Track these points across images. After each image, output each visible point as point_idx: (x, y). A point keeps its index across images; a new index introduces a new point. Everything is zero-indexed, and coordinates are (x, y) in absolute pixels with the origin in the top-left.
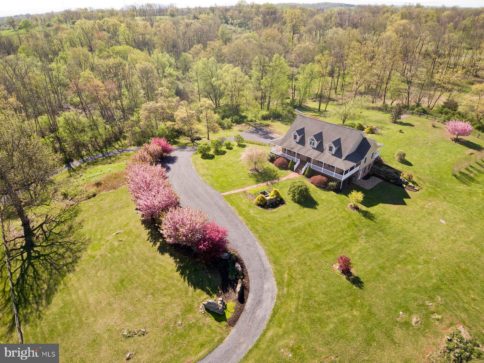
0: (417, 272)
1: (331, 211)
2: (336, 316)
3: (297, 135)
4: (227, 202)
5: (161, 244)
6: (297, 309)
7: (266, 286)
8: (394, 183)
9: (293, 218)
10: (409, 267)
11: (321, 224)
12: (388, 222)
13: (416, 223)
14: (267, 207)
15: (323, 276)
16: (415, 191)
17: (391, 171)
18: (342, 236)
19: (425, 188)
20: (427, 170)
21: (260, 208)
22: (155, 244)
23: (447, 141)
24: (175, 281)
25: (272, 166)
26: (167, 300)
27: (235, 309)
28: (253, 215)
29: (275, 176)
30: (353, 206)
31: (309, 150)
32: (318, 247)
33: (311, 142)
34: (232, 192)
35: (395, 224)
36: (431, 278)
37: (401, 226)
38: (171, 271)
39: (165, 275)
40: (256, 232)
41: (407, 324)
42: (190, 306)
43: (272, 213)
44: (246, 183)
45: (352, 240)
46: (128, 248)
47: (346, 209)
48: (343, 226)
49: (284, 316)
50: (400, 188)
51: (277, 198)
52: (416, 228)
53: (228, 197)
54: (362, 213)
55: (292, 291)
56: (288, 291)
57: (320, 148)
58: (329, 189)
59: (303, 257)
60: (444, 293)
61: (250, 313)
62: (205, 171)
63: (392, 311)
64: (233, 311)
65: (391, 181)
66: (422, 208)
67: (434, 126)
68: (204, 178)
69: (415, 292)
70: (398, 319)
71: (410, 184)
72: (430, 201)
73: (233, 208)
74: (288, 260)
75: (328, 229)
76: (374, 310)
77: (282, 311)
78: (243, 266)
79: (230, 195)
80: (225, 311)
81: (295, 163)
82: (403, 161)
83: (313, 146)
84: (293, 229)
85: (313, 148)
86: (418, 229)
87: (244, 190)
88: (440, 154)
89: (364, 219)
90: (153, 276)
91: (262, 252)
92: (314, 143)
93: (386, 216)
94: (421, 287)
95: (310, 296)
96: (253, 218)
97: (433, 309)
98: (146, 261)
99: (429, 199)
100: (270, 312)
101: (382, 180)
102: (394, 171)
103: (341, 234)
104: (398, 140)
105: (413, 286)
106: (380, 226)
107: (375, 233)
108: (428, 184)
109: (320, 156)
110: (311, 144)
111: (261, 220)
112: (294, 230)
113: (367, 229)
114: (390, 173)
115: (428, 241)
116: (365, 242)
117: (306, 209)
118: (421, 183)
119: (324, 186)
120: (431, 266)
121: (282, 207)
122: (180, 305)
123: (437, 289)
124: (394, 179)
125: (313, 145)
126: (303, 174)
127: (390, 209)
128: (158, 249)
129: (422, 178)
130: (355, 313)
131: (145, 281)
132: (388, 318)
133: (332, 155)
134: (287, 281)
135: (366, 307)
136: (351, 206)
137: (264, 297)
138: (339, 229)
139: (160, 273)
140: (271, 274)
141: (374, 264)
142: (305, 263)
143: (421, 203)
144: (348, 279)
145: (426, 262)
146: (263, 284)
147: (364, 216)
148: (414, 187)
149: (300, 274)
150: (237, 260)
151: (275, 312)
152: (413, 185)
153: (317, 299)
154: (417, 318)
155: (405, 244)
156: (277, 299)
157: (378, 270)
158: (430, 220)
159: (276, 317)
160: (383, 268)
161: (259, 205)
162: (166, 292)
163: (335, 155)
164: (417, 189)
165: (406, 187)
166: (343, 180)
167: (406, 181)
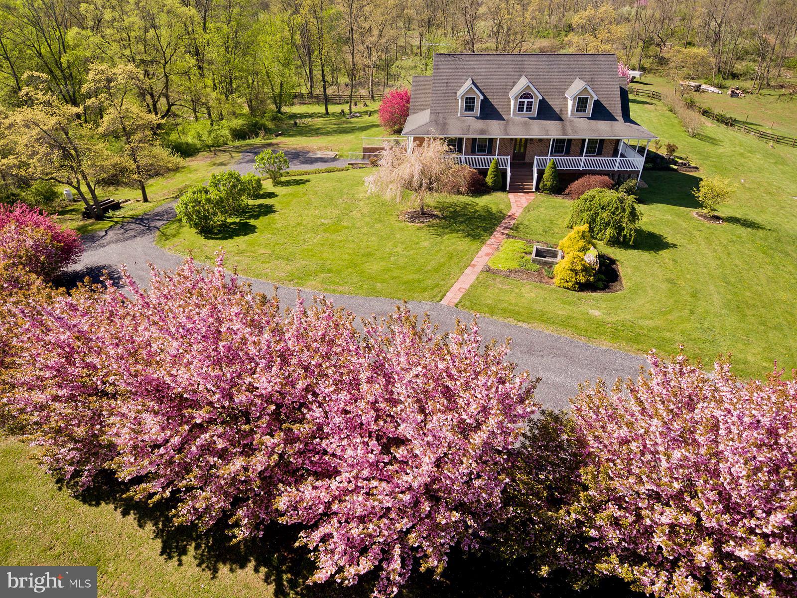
4: (500, 319)
8: (654, 169)
16: (695, 169)
28: (610, 319)
29: (489, 212)
30: (710, 214)
34: (462, 285)
44: (457, 251)
54: (734, 222)
57: (549, 114)
62: (285, 266)
71: (680, 161)
73: (541, 328)
79: (471, 296)
87: (479, 268)
110: (521, 110)
124: (648, 162)
125: (529, 109)
126: (537, 189)
136: (704, 216)
147: (746, 226)
163: (594, 117)
164: (696, 166)
165: (677, 168)
166: (640, 170)
167: (671, 157)
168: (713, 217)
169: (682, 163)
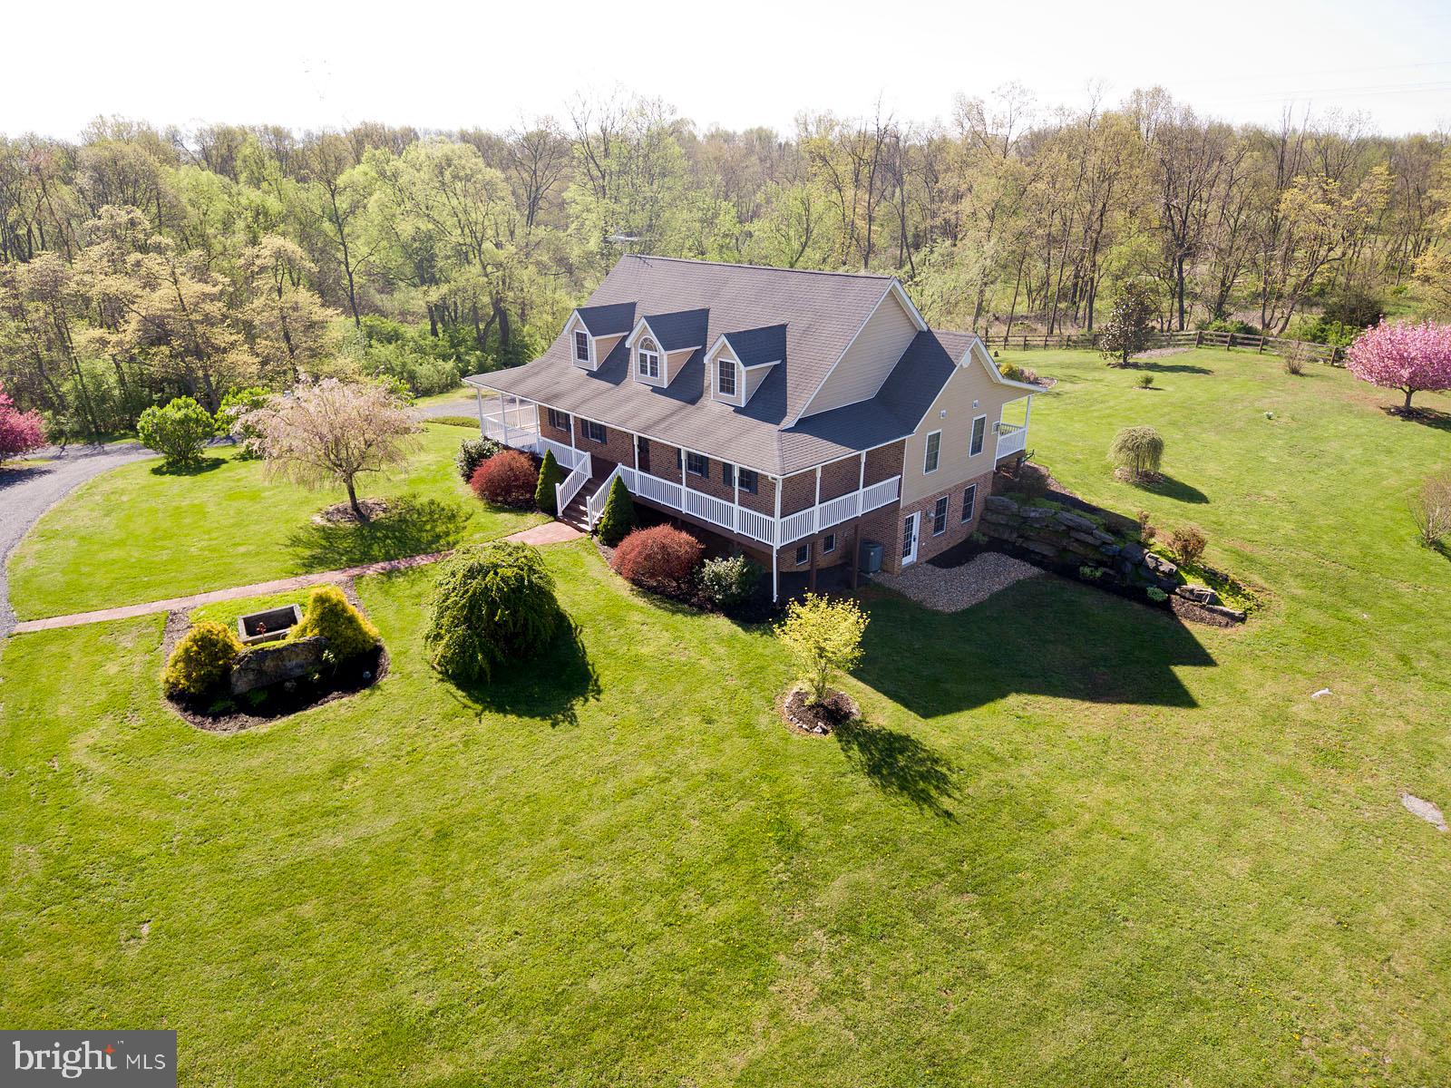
1: (656, 735)
3: (587, 332)
8: (1103, 585)
9: (353, 785)
11: (534, 833)
12: (1036, 818)
13: (1238, 826)
14: (224, 704)
16: (1224, 620)
17: (1087, 520)
18: (649, 939)
19: (1284, 606)
20: (1284, 519)
23: (1361, 416)
25: (458, 493)
30: (812, 699)
31: (628, 399)
32: (396, 1045)
33: (643, 357)
35: (1087, 833)
37: (1132, 850)
47: (763, 721)
48: (695, 843)
50: (1137, 606)
51: (326, 642)
52: (1239, 866)
54: (863, 748)
58: (705, 606)
65: (1087, 570)
66: (1277, 718)
67: (1295, 372)
71: (1194, 583)
72: (1322, 678)
75: (569, 874)
79: (65, 632)
81: (563, 473)
83: (655, 381)
84: (286, 874)
85: (656, 390)
86: (1257, 874)
88: (1341, 458)
89: (863, 793)
92: (654, 361)
93: (1025, 775)
99: (1311, 667)
101: (1036, 570)
102: (1100, 520)
104: (1131, 409)
106: (968, 842)
107: (922, 911)
108: (1296, 588)
109: (674, 419)
110: (644, 371)
113: (867, 876)
114: (1078, 529)
115: (1341, 975)
117: (491, 719)
118: (1257, 579)
119: (675, 584)
124: (1100, 564)
125: (654, 373)
126: (595, 532)
127: (1062, 728)
129: (1262, 554)
133: (738, 410)
136: (799, 697)
143: (1268, 691)
147: (874, 770)
148: (1215, 601)
152: (1210, 590)
158: (1338, 799)
163: (748, 410)
164: (1238, 612)
165: (1169, 599)
166: (777, 545)
167: (1166, 566)
168: (811, 707)
169: (1191, 591)
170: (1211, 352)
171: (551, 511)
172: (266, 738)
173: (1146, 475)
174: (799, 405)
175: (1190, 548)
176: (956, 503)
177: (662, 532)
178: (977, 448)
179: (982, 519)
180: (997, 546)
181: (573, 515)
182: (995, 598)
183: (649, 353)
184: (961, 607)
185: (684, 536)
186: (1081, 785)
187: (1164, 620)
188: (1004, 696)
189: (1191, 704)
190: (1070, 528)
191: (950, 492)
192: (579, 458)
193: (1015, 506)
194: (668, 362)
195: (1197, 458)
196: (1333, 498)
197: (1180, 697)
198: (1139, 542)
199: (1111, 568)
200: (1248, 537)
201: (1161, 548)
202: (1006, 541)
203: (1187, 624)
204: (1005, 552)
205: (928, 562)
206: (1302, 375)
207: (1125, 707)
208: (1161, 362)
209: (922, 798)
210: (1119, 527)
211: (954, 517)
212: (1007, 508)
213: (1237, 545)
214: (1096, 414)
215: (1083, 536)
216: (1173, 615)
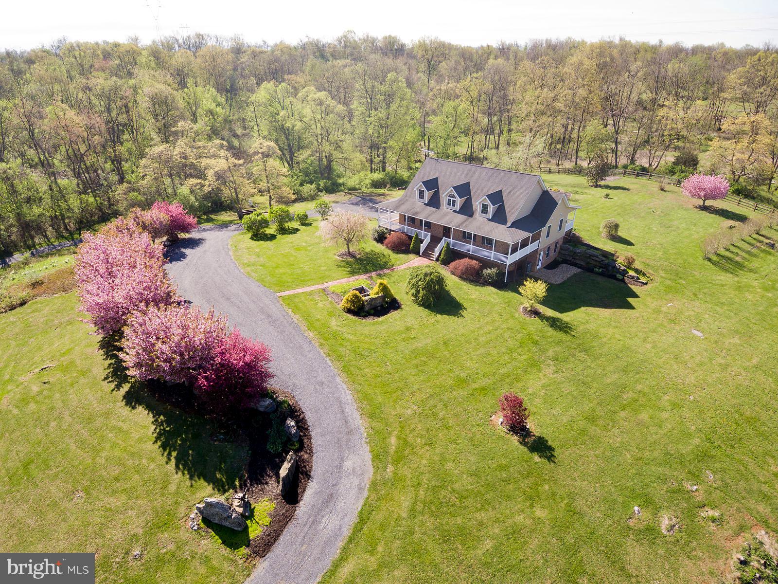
0: (660, 425)
1: (488, 319)
2: (497, 521)
3: (425, 190)
4: (286, 308)
5: (131, 387)
6: (413, 512)
7: (348, 464)
8: (602, 274)
9: (414, 332)
10: (644, 416)
11: (468, 342)
12: (596, 336)
13: (648, 337)
14: (363, 314)
15: (471, 439)
16: (641, 284)
17: (596, 253)
18: (509, 363)
19: (659, 280)
20: (659, 251)
21: (350, 316)
22: (118, 387)
23: (686, 209)
24: (144, 461)
25: (380, 248)
26: (115, 502)
27: (271, 515)
28: (335, 328)
29: (386, 263)
30: (529, 309)
31: (445, 215)
32: (463, 382)
33: (449, 200)
34: (300, 291)
35: (610, 339)
36: (689, 436)
37: (622, 343)
38: (140, 440)
39: (125, 450)
40: (340, 358)
41: (650, 533)
42: (169, 514)
43: (373, 324)
44: (329, 276)
45: (529, 369)
46: (58, 396)
47: (517, 315)
48: (511, 343)
49: (383, 527)
50: (614, 281)
51: (384, 297)
52: (649, 346)
53: (289, 301)
54: (547, 321)
55: (405, 471)
56: (395, 473)
57: (467, 210)
58: (485, 283)
59: (432, 402)
60: (718, 465)
61: (305, 525)
62: (253, 259)
63: (616, 506)
64: (267, 521)
65: (597, 269)
66: (657, 311)
67: (662, 190)
68: (249, 269)
69: (660, 465)
70: (632, 523)
71: (631, 273)
72: (671, 300)
73: (296, 318)
74: (399, 410)
75: (482, 350)
76: (580, 504)
77: (379, 516)
78: (302, 425)
79: (295, 296)
80: (248, 522)
81: (422, 241)
82: (616, 238)
83: (454, 208)
84: (413, 352)
85: (454, 211)
86: (653, 347)
87: (323, 287)
88: (678, 228)
89: (550, 332)
90: (96, 452)
91: (347, 396)
92: (454, 201)
93: (591, 327)
94: (672, 455)
95: (443, 481)
96: (335, 335)
97: (700, 498)
98: (90, 420)
99: (667, 298)
100: (352, 520)
101: (579, 270)
102: (600, 252)
103: (506, 358)
104: (603, 208)
105: (656, 454)
106: (580, 342)
107: (573, 356)
108: (663, 274)
109: (467, 223)
110: (449, 204)
111: (350, 337)
112: (416, 354)
113: (557, 349)
114: (594, 256)
115: (675, 367)
116: (555, 372)
117: (439, 316)
118: (650, 271)
119: (474, 277)
120: (687, 413)
121: (393, 315)
122: (143, 513)
123: (703, 456)
124: (601, 267)
125: (454, 205)
126: (437, 260)
127: (598, 315)
128: (124, 397)
129: (652, 263)
130: (539, 513)
131: (76, 463)
132: (609, 522)
133: (489, 220)
134: (395, 452)
135: (562, 499)
136: (525, 309)
137: (341, 488)
138: (503, 350)
139: (114, 445)
140: (361, 439)
141: (573, 412)
142: (435, 415)
143: (655, 304)
144: (524, 444)
145: (675, 406)
146: (342, 459)
147: (552, 326)
148: (638, 278)
149: (422, 437)
150: (293, 412)
151: (363, 520)
152: (637, 275)
153: (457, 486)
154: (671, 519)
155: (631, 375)
156: (369, 490)
157: (582, 424)
158: (674, 331)
159: (365, 530)
160: (591, 419)
161: (349, 311)
162: (118, 485)
163: (493, 220)
164: (645, 282)
165: (624, 278)
166: (508, 264)
167: (623, 268)
168: (529, 311)
169: (631, 276)
170: (629, 179)
171: (417, 253)
172: (382, 322)
173: (612, 235)
174: (511, 219)
175: (630, 262)
176: (553, 247)
177: (465, 261)
178: (560, 229)
179: (559, 252)
180: (565, 262)
181: (426, 254)
182: (569, 279)
183: (452, 199)
184: (559, 283)
185: (474, 262)
186: (606, 329)
187: (623, 285)
188: (580, 308)
189: (633, 308)
190: (590, 255)
191: (551, 245)
192: (426, 236)
193: (571, 248)
194: (459, 202)
195: (629, 229)
196: (675, 243)
197: (630, 307)
198: (613, 260)
199: (604, 268)
200: (648, 257)
201: (621, 261)
202: (568, 260)
203: (630, 285)
204: (568, 264)
205: (544, 268)
206: (665, 191)
207: (615, 310)
208: (610, 185)
209: (566, 332)
210: (606, 255)
211: (552, 253)
212: (569, 249)
213: (643, 260)
214: (591, 210)
215: (595, 258)
216: (625, 283)
